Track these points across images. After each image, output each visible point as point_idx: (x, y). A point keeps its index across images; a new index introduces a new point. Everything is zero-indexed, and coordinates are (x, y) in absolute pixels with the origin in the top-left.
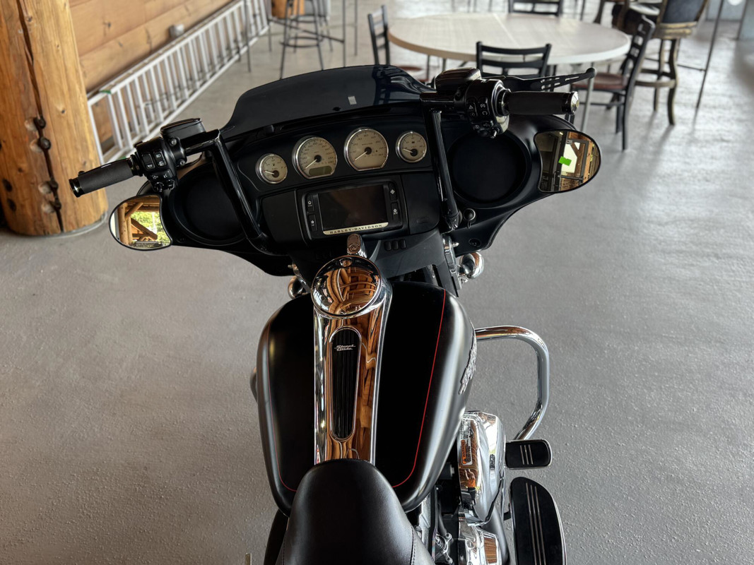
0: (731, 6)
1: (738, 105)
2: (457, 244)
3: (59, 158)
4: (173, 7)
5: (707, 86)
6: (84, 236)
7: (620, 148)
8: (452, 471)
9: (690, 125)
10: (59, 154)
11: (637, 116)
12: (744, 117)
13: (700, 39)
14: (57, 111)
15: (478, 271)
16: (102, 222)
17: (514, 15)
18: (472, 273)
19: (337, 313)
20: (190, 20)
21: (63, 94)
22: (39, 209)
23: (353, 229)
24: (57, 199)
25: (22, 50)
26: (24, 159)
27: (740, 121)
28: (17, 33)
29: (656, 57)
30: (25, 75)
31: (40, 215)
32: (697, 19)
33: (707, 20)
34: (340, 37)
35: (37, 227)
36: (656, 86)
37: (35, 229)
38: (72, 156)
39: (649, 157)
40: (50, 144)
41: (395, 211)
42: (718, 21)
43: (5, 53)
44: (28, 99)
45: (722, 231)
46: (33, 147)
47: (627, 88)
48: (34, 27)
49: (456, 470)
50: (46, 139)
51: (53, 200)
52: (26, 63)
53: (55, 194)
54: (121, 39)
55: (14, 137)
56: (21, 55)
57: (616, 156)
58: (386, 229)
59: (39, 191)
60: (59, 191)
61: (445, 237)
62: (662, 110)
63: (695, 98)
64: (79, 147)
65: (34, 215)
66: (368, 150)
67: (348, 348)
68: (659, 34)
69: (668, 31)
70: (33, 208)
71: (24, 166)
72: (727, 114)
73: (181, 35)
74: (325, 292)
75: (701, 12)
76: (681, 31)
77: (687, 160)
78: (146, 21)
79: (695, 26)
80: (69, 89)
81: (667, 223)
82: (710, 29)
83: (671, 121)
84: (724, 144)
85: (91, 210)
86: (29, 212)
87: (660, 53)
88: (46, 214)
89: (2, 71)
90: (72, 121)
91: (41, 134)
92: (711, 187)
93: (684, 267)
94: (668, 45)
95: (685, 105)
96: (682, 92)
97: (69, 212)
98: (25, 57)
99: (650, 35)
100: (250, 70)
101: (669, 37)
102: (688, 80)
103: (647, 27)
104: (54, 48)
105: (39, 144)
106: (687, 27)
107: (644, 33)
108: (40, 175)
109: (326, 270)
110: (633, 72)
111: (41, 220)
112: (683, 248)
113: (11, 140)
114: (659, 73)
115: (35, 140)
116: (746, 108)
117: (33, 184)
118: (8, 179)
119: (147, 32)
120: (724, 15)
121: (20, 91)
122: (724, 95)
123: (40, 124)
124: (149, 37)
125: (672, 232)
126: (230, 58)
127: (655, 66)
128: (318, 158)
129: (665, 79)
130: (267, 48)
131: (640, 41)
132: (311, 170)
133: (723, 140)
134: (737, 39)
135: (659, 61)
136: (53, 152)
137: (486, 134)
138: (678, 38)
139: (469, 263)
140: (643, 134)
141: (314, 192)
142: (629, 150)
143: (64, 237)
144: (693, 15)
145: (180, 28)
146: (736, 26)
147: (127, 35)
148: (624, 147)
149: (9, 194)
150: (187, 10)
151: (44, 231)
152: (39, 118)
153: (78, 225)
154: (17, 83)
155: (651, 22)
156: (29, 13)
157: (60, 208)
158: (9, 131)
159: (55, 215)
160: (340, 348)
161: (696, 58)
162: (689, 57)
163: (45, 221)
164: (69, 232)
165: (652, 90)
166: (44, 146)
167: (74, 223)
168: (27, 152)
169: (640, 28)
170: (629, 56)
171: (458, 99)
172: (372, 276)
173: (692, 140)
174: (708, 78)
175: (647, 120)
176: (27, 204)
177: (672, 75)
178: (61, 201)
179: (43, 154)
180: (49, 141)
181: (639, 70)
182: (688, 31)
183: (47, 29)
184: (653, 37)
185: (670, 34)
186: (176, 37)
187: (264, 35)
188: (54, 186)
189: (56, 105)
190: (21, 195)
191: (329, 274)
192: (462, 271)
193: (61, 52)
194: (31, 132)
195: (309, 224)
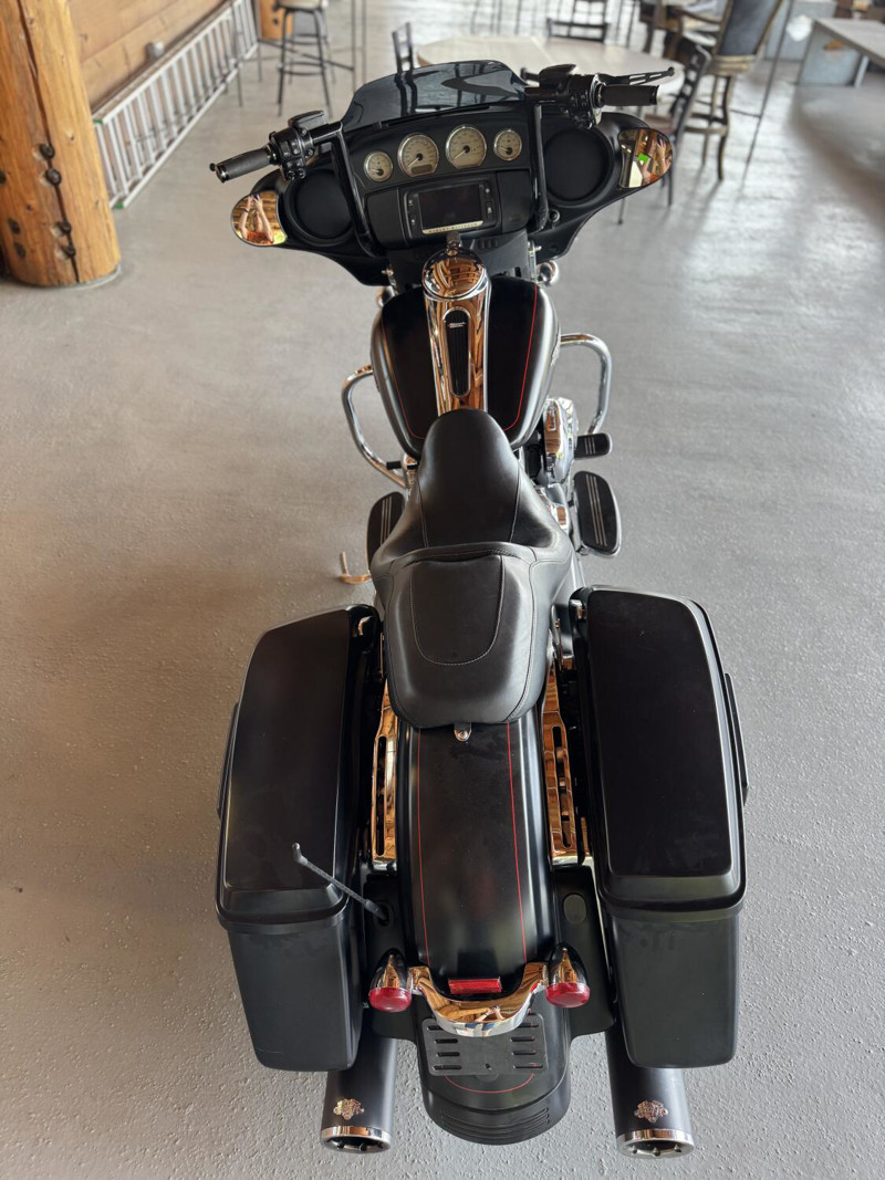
0: (793, 42)
1: (792, 161)
2: (540, 248)
3: (70, 195)
4: (148, 18)
5: (760, 139)
6: (102, 287)
7: (665, 203)
8: (539, 437)
9: (740, 181)
10: (71, 190)
11: (684, 170)
12: (796, 173)
13: (755, 81)
14: (66, 137)
15: (554, 279)
16: (117, 274)
17: (554, 40)
18: (549, 280)
19: (446, 295)
20: (169, 36)
21: (71, 116)
22: (52, 255)
23: (450, 228)
24: (71, 243)
25: (26, 61)
26: (33, 194)
27: (792, 177)
28: (18, 38)
29: (708, 100)
30: (30, 92)
31: (54, 262)
32: (755, 52)
33: (766, 59)
34: (349, 64)
35: (51, 276)
36: (706, 133)
37: (49, 280)
38: (84, 193)
39: (696, 214)
40: (60, 178)
41: (490, 209)
42: (775, 60)
43: (6, 62)
44: (34, 121)
45: (764, 289)
46: (42, 181)
47: (676, 133)
48: (35, 29)
49: (543, 436)
50: (55, 171)
51: (66, 243)
52: (30, 76)
53: (69, 239)
54: (98, 56)
55: (21, 168)
56: (23, 67)
57: (661, 213)
58: (480, 228)
59: (50, 234)
60: (72, 234)
61: (530, 239)
62: (712, 164)
63: (746, 151)
64: (91, 182)
65: (47, 262)
66: (467, 149)
67: (460, 325)
68: (713, 70)
69: (724, 66)
70: (44, 253)
71: (33, 203)
72: (779, 169)
73: (162, 56)
74: (433, 280)
75: (760, 43)
76: (737, 66)
77: (735, 218)
78: (123, 35)
79: (753, 61)
80: (77, 112)
81: (711, 281)
82: (766, 70)
83: (720, 176)
84: (773, 202)
85: (107, 259)
86: (40, 257)
87: (713, 95)
88: (59, 260)
89: (3, 85)
90: (82, 151)
91: (50, 165)
92: (758, 246)
93: (725, 321)
94: (722, 84)
95: (736, 158)
96: (732, 144)
97: (85, 260)
98: (28, 68)
99: (704, 71)
100: (241, 104)
101: (724, 73)
102: (740, 127)
103: (702, 59)
104: (59, 59)
105: (48, 177)
106: (744, 62)
107: (698, 66)
108: (52, 215)
109: (430, 264)
110: (682, 117)
111: (55, 268)
112: (727, 305)
113: (17, 171)
114: (710, 118)
115: (43, 173)
116: (799, 163)
117: (44, 224)
118: (14, 218)
119: (124, 50)
120: (784, 54)
121: (25, 112)
122: (777, 148)
123: (48, 153)
124: (126, 56)
125: (715, 290)
126: (215, 90)
127: (706, 110)
128: (420, 157)
129: (716, 126)
130: (256, 78)
131: (692, 76)
132: (414, 169)
133: (771, 198)
134: (797, 84)
135: (711, 105)
136: (64, 186)
137: (581, 126)
138: (733, 74)
139: (546, 271)
140: (690, 188)
141: (415, 191)
142: (675, 206)
143: (80, 289)
144: (751, 46)
145: (160, 46)
146: (796, 68)
147: (104, 53)
148: (670, 202)
149: (16, 236)
150: (163, 22)
151: (59, 281)
152: (47, 145)
153: (94, 277)
154: (21, 101)
155: (706, 54)
156: (30, 14)
157: (74, 254)
158: (14, 160)
159: (69, 262)
160: (452, 325)
161: (750, 104)
162: (743, 103)
163: (59, 268)
164: (84, 283)
165: (700, 138)
166: (54, 180)
167: (90, 272)
168: (35, 186)
169: (694, 60)
170: (681, 95)
171: (560, 92)
172: (475, 265)
173: (741, 197)
174: (762, 128)
175: (694, 174)
176: (38, 248)
177: (725, 121)
178: (76, 246)
179: (53, 189)
180: (58, 173)
181: (689, 114)
182: (744, 66)
183: (50, 34)
184: (708, 72)
185: (726, 70)
186: (156, 59)
187: (251, 60)
188: (66, 228)
189: (63, 130)
190: (31, 238)
191: (433, 267)
192: (540, 279)
193: (66, 65)
194: (40, 162)
195: (410, 222)
